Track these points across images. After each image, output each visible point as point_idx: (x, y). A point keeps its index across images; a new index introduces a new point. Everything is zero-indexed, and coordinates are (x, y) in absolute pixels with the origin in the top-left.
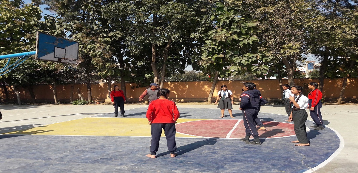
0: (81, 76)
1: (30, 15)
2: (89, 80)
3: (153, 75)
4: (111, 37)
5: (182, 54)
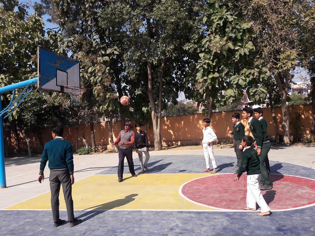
0: (85, 114)
1: (34, 30)
2: (92, 118)
3: (150, 109)
4: (109, 55)
5: (174, 76)
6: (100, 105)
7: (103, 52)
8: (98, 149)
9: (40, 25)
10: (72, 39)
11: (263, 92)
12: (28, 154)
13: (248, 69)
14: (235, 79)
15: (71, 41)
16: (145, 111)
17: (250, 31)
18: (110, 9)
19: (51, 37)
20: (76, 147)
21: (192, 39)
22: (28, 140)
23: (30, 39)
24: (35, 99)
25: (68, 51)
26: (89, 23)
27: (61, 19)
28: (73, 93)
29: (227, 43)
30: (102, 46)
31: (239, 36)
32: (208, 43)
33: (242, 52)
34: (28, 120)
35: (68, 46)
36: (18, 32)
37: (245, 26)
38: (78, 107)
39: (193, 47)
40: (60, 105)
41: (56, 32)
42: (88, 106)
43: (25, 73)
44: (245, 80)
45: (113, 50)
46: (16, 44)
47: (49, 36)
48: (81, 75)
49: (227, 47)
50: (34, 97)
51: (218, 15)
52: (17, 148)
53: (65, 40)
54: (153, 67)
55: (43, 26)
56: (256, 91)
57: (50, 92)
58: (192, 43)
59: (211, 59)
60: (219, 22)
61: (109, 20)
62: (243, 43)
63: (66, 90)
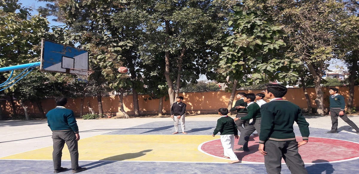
0: (92, 89)
1: (37, 26)
2: (100, 92)
3: (167, 86)
4: (121, 47)
5: (195, 63)
6: (109, 83)
7: (115, 44)
8: (106, 116)
9: (45, 23)
10: (80, 34)
11: (294, 76)
12: (25, 118)
13: (278, 59)
14: (262, 66)
15: (78, 36)
16: (161, 88)
17: (281, 32)
18: (124, 13)
19: (56, 33)
20: (80, 113)
21: (216, 37)
22: (25, 108)
23: (32, 33)
24: (36, 77)
25: (75, 43)
26: (100, 23)
27: (68, 19)
28: (80, 74)
29: (254, 40)
30: (113, 40)
31: (268, 35)
32: (233, 40)
33: (272, 47)
34: (27, 93)
35: (75, 39)
36: (19, 28)
37: (275, 28)
38: (85, 84)
39: (216, 42)
40: (64, 82)
41: (61, 29)
42: (96, 83)
43: (25, 58)
44: (274, 67)
45: (127, 43)
46: (16, 37)
47: (54, 31)
48: (90, 60)
49: (254, 43)
50: (34, 76)
51: (245, 20)
52: (12, 113)
53: (71, 34)
54: (171, 56)
55: (47, 24)
56: (286, 75)
57: (54, 73)
58: (215, 39)
59: (236, 51)
60: (246, 25)
61: (123, 22)
62: (273, 40)
63: (71, 72)
